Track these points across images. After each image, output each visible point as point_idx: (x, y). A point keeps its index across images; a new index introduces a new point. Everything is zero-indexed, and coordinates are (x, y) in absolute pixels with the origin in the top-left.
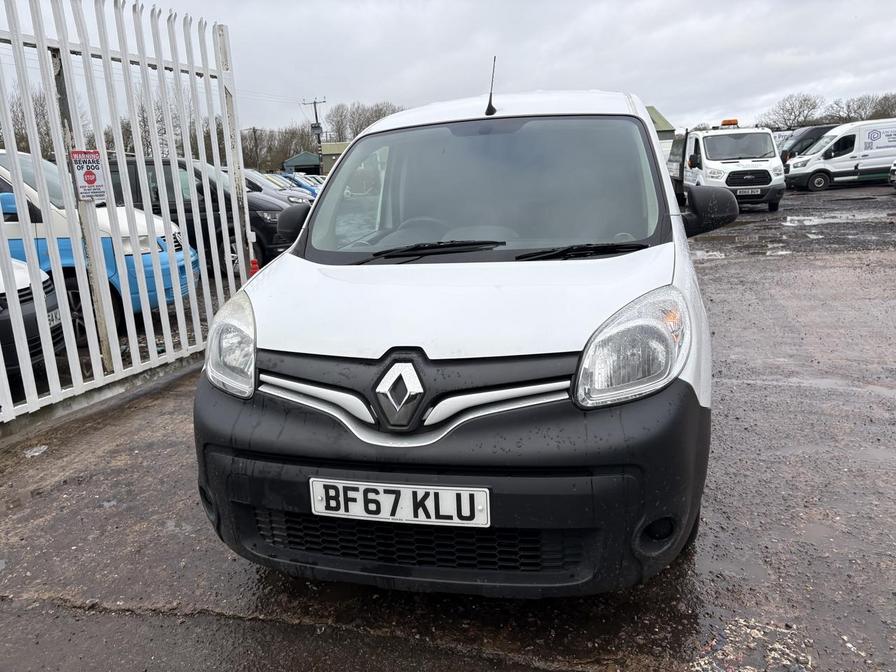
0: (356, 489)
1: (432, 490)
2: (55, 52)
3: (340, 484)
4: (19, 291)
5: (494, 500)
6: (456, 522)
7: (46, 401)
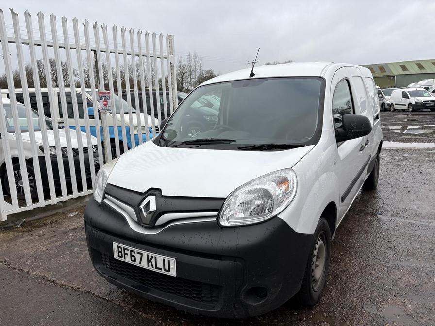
0: (127, 250)
1: (154, 255)
2: (95, 52)
3: (123, 246)
4: (84, 148)
5: (178, 264)
6: (163, 272)
7: (81, 194)
